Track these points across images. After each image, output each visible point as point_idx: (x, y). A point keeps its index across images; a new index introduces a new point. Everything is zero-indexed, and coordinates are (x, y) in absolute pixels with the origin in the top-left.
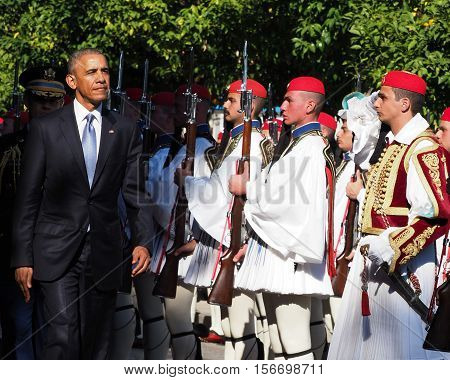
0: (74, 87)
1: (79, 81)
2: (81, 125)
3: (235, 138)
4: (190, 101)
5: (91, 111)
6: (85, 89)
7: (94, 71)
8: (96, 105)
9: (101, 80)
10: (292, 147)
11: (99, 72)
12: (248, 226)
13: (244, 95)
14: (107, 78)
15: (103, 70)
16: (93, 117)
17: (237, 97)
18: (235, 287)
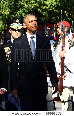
0: (26, 28)
1: (27, 25)
3: (61, 40)
4: (46, 29)
5: (32, 35)
7: (32, 21)
8: (34, 33)
9: (34, 24)
11: (33, 21)
14: (36, 23)
15: (35, 21)
16: (33, 37)
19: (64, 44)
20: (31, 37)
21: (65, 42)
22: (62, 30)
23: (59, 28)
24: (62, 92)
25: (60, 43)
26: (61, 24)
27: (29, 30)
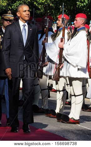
0: (19, 16)
1: (21, 14)
2: (22, 28)
3: (60, 31)
4: (47, 21)
5: (24, 23)
6: (23, 16)
7: (26, 11)
8: (26, 21)
9: (28, 14)
10: (77, 34)
11: (27, 11)
12: (64, 57)
13: (63, 19)
15: (28, 11)
16: (25, 25)
17: (61, 20)
18: (60, 75)
19: (63, 35)
20: (23, 25)
21: (64, 33)
22: (62, 22)
23: (59, 20)
24: (59, 81)
25: (59, 35)
26: (63, 16)
27: (22, 19)
